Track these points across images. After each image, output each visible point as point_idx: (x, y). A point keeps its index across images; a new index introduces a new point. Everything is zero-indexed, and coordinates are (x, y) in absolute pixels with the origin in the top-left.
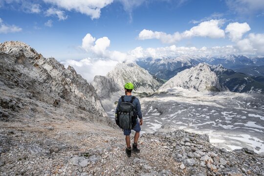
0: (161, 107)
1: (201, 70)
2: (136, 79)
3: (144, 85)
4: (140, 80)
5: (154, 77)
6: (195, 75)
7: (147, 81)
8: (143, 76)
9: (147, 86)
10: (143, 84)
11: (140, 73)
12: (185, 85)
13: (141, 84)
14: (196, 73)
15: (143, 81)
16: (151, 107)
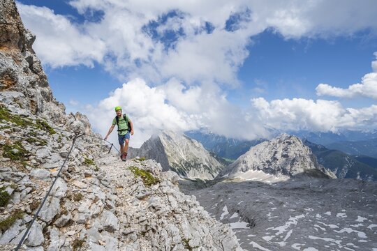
0: (248, 209)
1: (290, 143)
2: (183, 157)
3: (197, 166)
4: (191, 158)
5: (212, 155)
6: (280, 151)
7: (201, 160)
8: (195, 152)
9: (202, 169)
10: (195, 164)
11: (190, 147)
12: (267, 167)
13: (193, 164)
14: (282, 147)
15: (196, 159)
16: (225, 209)
